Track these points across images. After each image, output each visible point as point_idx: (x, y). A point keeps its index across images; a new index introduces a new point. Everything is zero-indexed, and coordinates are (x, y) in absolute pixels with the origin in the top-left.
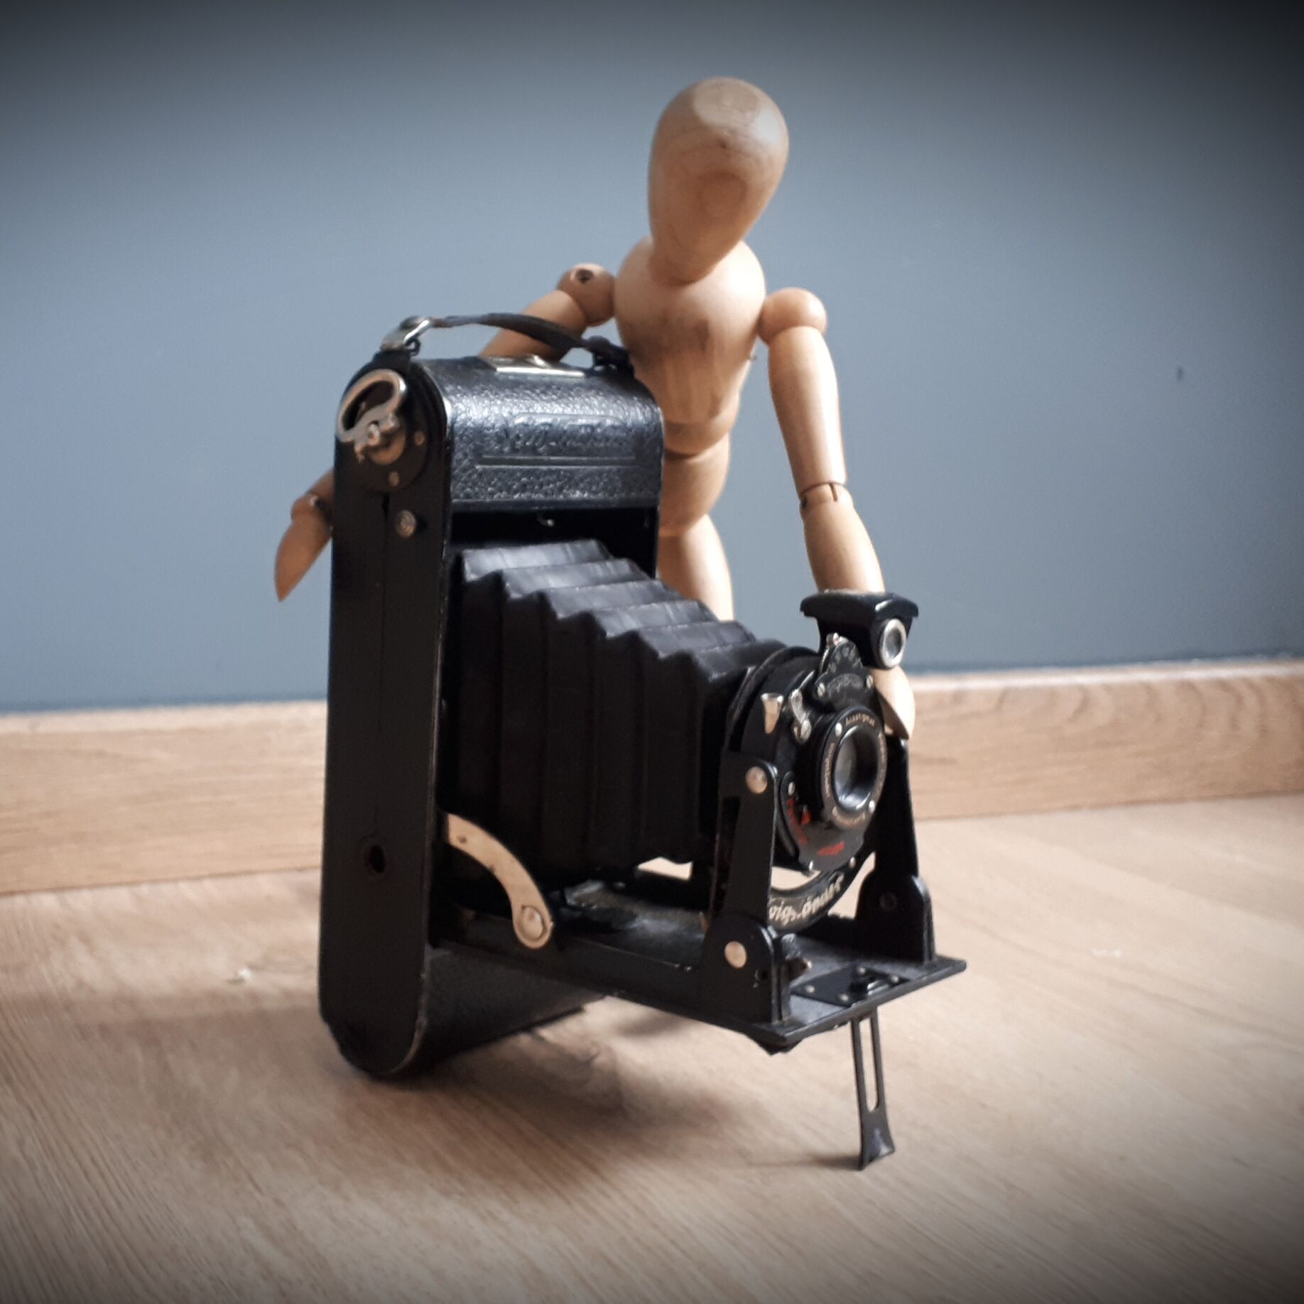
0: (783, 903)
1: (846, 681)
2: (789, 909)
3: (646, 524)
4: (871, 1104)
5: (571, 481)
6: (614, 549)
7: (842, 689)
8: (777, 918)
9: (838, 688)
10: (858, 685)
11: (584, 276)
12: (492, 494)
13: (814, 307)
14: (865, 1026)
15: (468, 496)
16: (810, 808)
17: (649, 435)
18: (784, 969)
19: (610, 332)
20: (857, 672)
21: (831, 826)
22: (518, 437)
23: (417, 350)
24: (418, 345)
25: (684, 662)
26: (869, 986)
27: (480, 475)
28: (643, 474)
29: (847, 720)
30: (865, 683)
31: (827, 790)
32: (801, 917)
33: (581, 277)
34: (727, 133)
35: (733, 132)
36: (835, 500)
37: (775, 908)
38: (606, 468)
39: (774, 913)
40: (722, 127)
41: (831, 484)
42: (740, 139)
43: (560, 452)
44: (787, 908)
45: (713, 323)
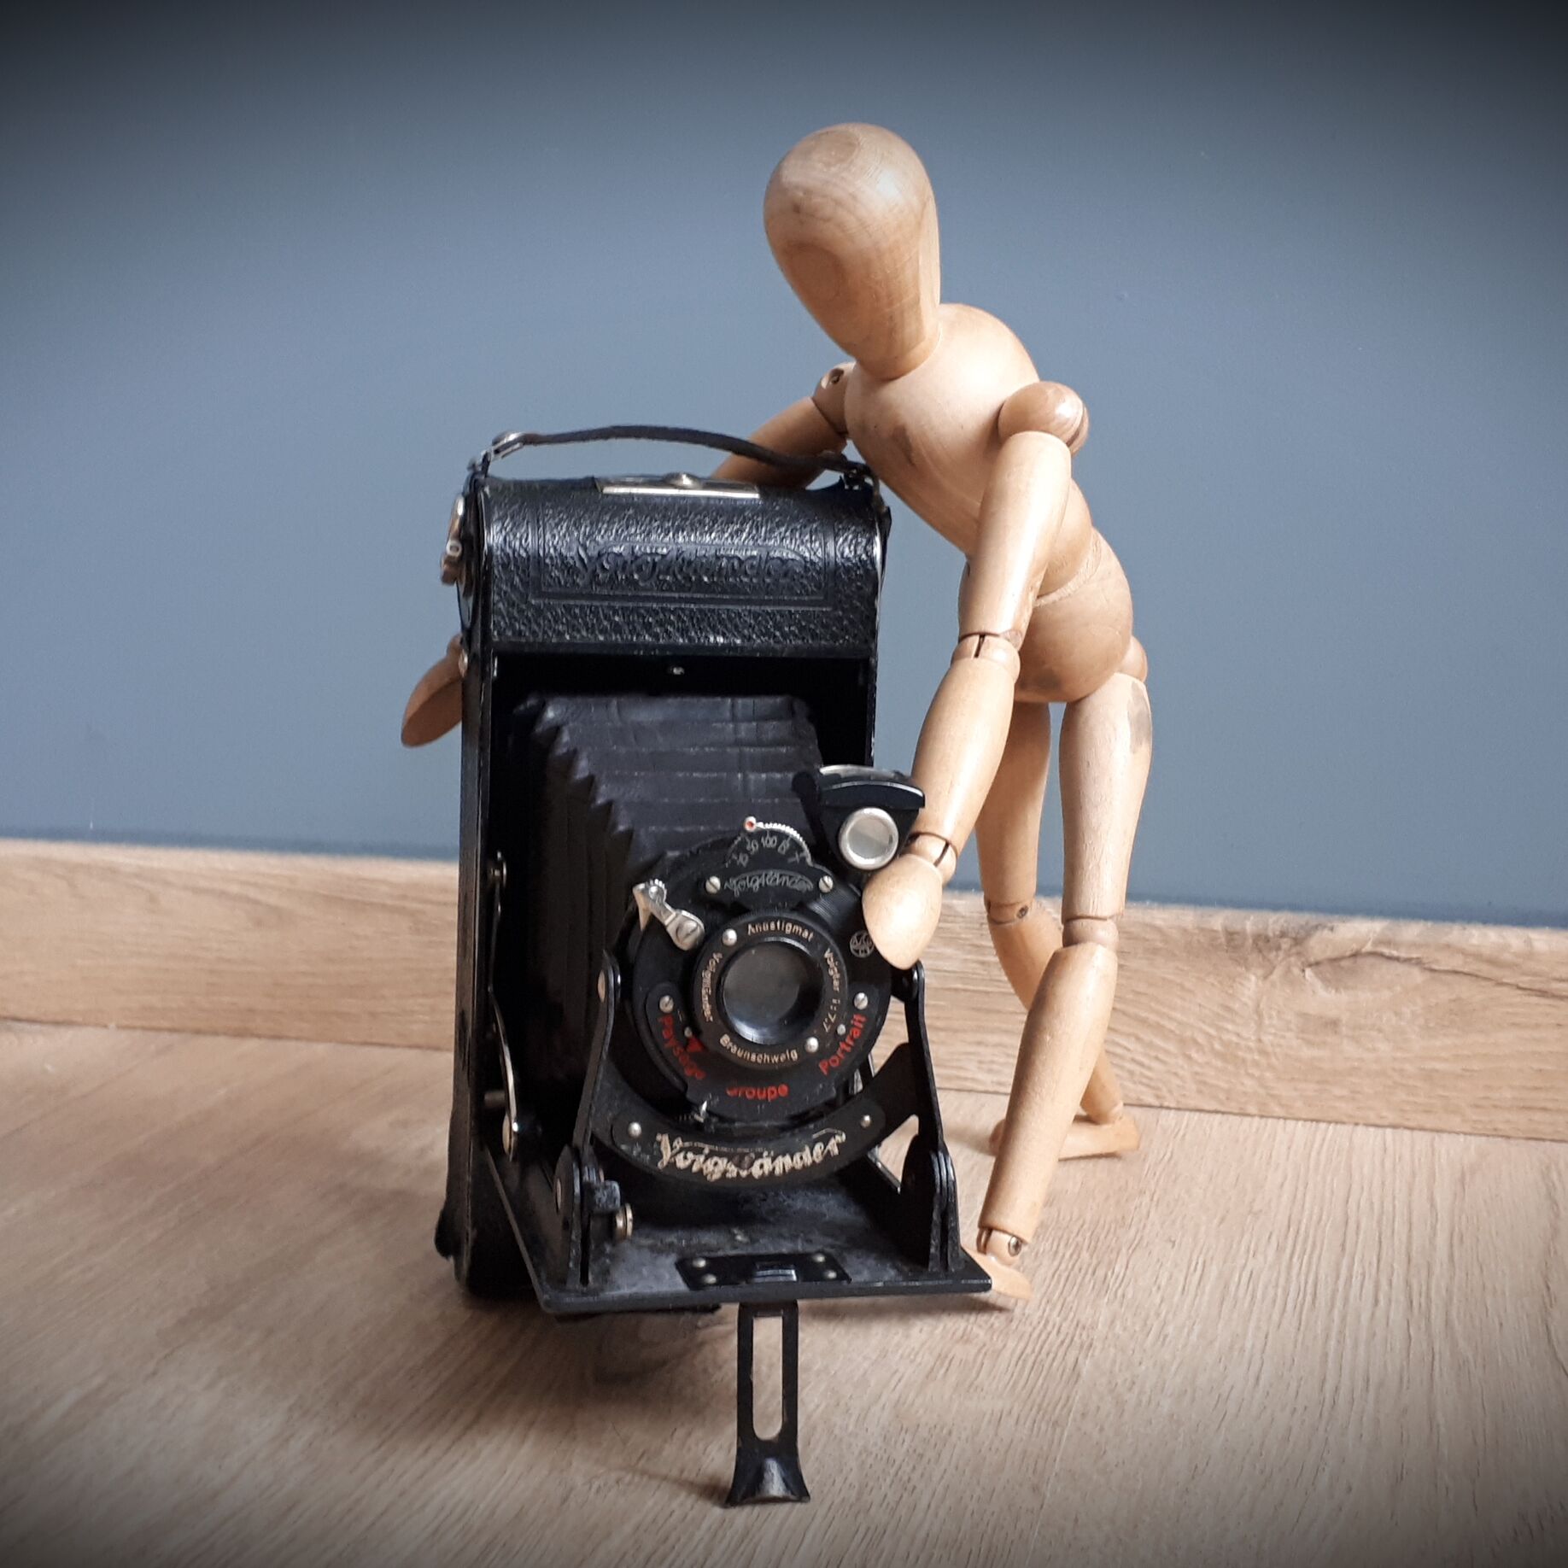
0: (706, 1151)
1: (771, 878)
2: (723, 1163)
4: (768, 1428)
5: (703, 621)
7: (764, 888)
9: (755, 886)
10: (803, 886)
11: (838, 377)
12: (560, 633)
14: (770, 1324)
15: (519, 634)
16: (693, 1032)
17: (848, 570)
18: (596, 1226)
22: (604, 569)
26: (760, 1273)
27: (539, 611)
28: (840, 619)
29: (750, 927)
30: (817, 885)
31: (707, 1012)
32: (750, 1175)
33: (835, 378)
34: (801, 194)
35: (808, 192)
36: (977, 655)
37: (690, 1155)
38: (769, 609)
39: (688, 1163)
40: (797, 187)
41: (982, 636)
42: (817, 200)
43: (681, 588)
44: (715, 1159)
45: (913, 430)
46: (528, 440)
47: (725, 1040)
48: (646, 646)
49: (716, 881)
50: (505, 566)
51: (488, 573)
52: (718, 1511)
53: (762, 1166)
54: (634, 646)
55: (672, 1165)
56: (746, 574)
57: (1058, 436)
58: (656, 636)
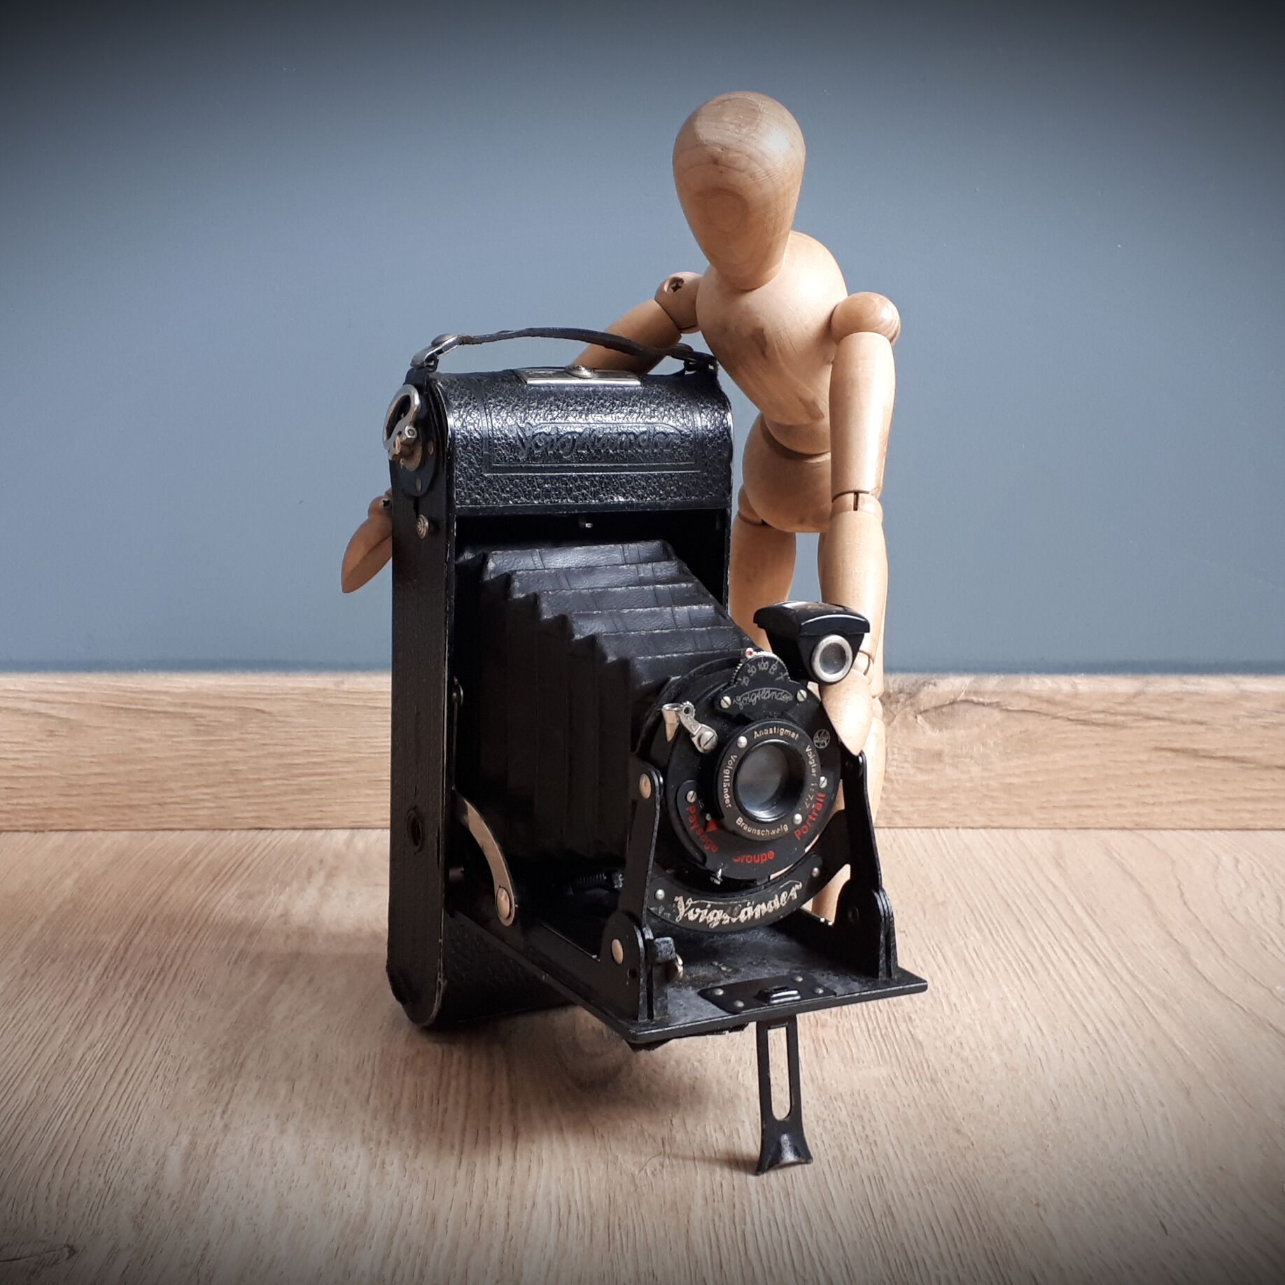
0: (709, 906)
1: (765, 693)
2: (720, 913)
5: (609, 485)
7: (760, 702)
8: (701, 920)
9: (754, 701)
10: (786, 698)
11: (677, 284)
12: (506, 500)
15: (475, 501)
16: (713, 817)
17: (711, 440)
18: (656, 972)
20: (783, 685)
22: (537, 447)
23: (435, 367)
24: (437, 362)
25: (623, 667)
26: (775, 996)
27: (490, 481)
28: (705, 479)
29: (756, 733)
30: (796, 696)
31: (727, 801)
32: (738, 921)
33: (674, 285)
34: (719, 150)
35: (725, 148)
36: (856, 509)
37: (698, 910)
38: (656, 473)
39: (696, 916)
40: (715, 144)
41: (857, 493)
42: (731, 155)
43: (594, 459)
44: (715, 911)
45: (769, 330)
46: (464, 341)
47: (740, 821)
48: (568, 506)
49: (727, 699)
50: (465, 447)
51: (451, 453)
52: (752, 1179)
53: (746, 913)
54: (560, 507)
55: (686, 918)
56: (640, 446)
57: (885, 336)
58: (576, 499)
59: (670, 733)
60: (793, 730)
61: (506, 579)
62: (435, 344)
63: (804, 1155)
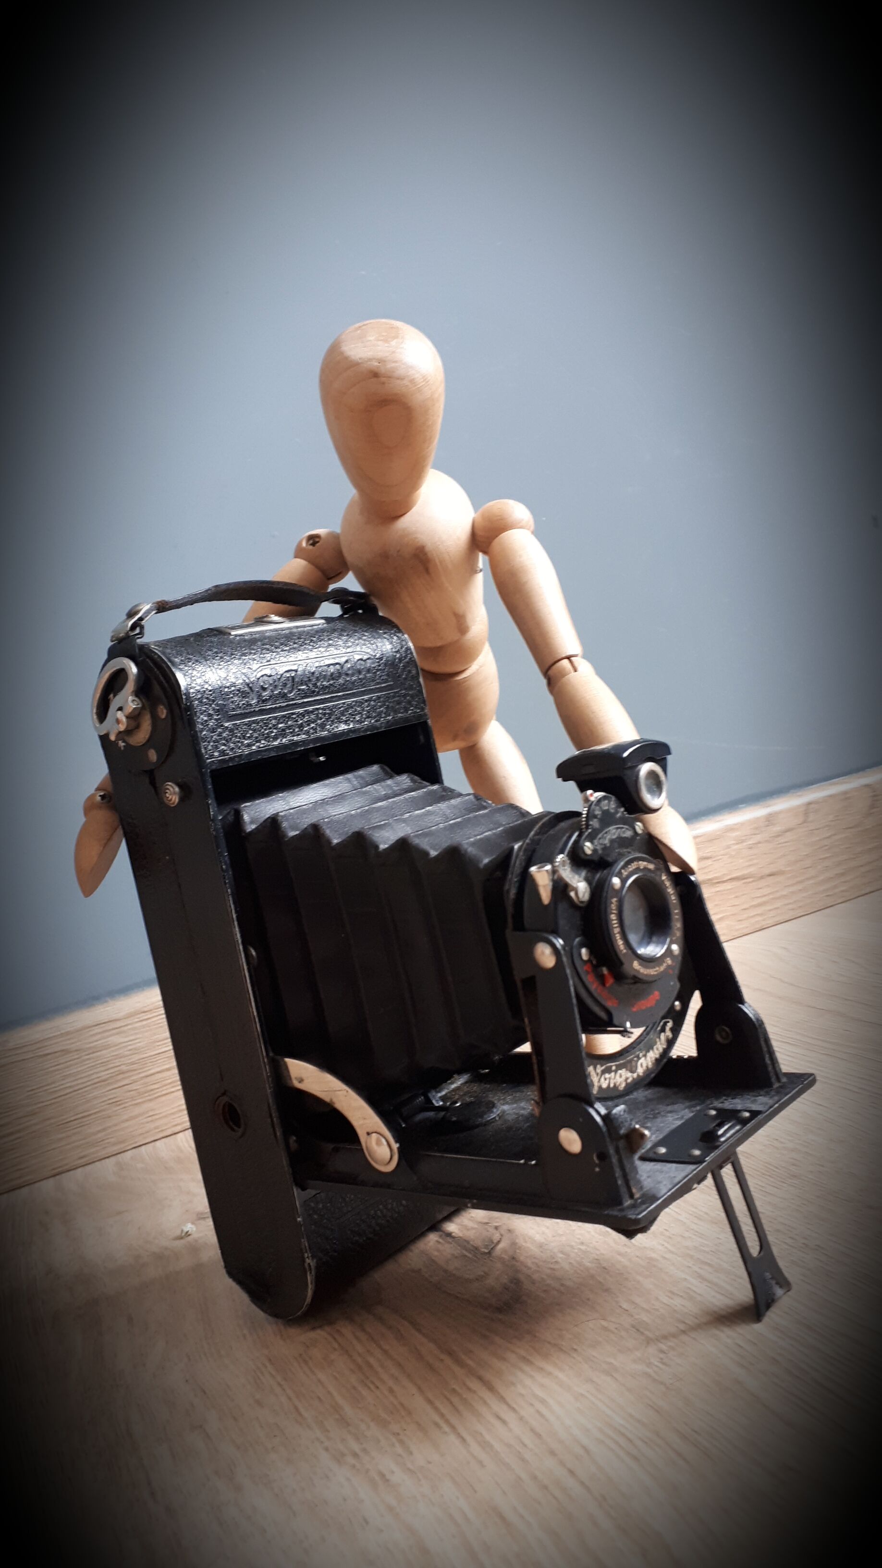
0: (614, 1068)
1: (613, 832)
2: (623, 1072)
3: (422, 738)
4: (754, 1249)
5: (331, 716)
6: (395, 768)
7: (612, 841)
8: (612, 1085)
9: (607, 842)
10: (629, 834)
11: (314, 540)
12: (249, 745)
13: (518, 511)
14: (727, 1172)
15: (223, 753)
16: (610, 970)
17: (400, 660)
18: (622, 1144)
19: (350, 583)
20: (623, 821)
21: (637, 980)
22: (264, 689)
23: (141, 633)
24: (142, 627)
25: (453, 854)
26: (720, 1132)
27: (231, 731)
28: (405, 696)
29: (623, 871)
30: (634, 829)
31: (622, 947)
32: (638, 1075)
33: (311, 542)
34: (376, 364)
35: (380, 361)
36: (575, 671)
37: (607, 1076)
38: (366, 697)
39: (607, 1082)
40: (370, 360)
41: (568, 658)
42: (390, 366)
43: (312, 693)
44: (620, 1072)
45: (429, 547)
46: (162, 607)
47: (636, 965)
48: (304, 742)
49: (588, 844)
50: (200, 700)
51: (190, 708)
53: (642, 1065)
54: (296, 744)
55: (600, 1087)
56: (347, 675)
57: (528, 529)
58: (307, 733)
59: (545, 895)
60: (649, 862)
61: (273, 822)
62: (130, 615)
63: (785, 1284)
